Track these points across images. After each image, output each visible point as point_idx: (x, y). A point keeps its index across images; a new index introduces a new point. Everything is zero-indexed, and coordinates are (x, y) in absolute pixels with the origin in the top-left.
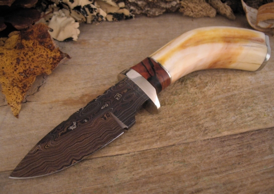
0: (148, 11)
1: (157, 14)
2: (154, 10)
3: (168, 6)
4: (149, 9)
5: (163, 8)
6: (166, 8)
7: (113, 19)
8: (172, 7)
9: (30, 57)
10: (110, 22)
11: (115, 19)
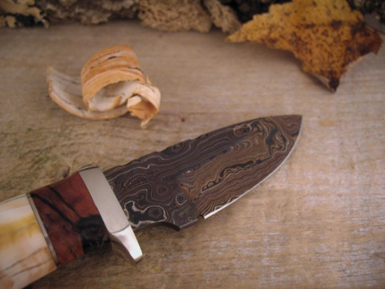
0: (79, 14)
1: (95, 20)
2: (90, 13)
3: (116, 7)
4: (82, 11)
5: (105, 11)
6: (111, 11)
7: (16, 24)
8: (123, 9)
9: (325, 41)
10: (13, 28)
11: (20, 24)
